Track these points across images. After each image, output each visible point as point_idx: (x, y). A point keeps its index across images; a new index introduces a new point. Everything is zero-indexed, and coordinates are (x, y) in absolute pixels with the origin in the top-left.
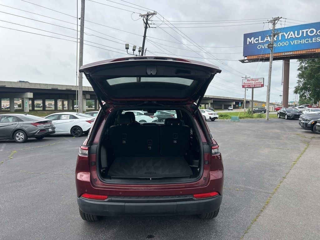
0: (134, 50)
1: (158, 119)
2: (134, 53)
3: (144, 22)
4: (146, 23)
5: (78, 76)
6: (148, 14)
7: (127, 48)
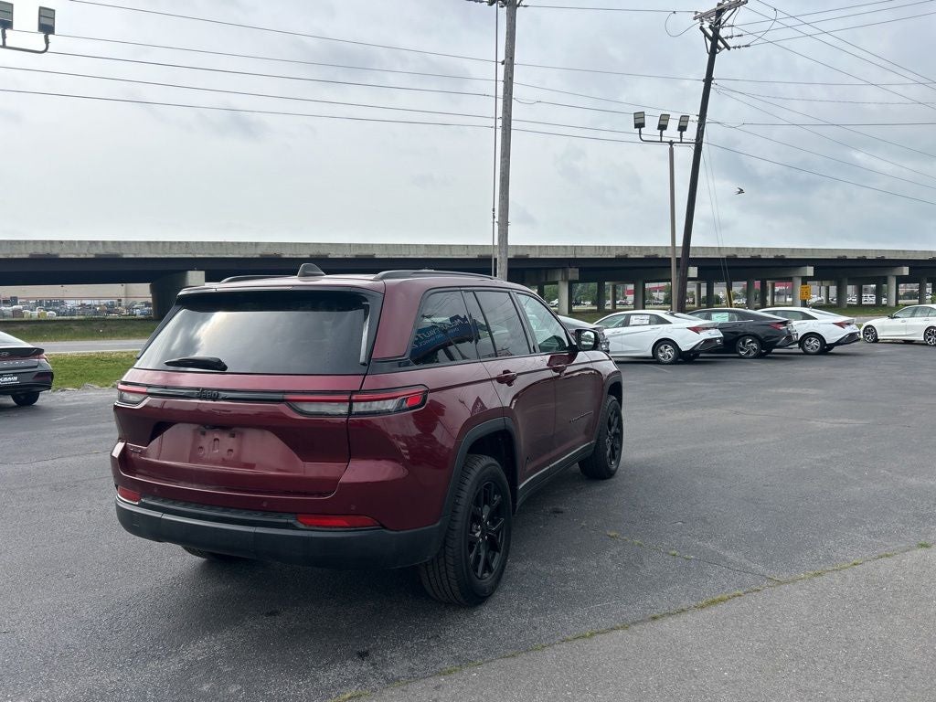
0: (662, 127)
1: (721, 335)
2: (661, 136)
3: (706, 35)
4: (715, 38)
5: (497, 219)
6: (721, 7)
7: (640, 125)
